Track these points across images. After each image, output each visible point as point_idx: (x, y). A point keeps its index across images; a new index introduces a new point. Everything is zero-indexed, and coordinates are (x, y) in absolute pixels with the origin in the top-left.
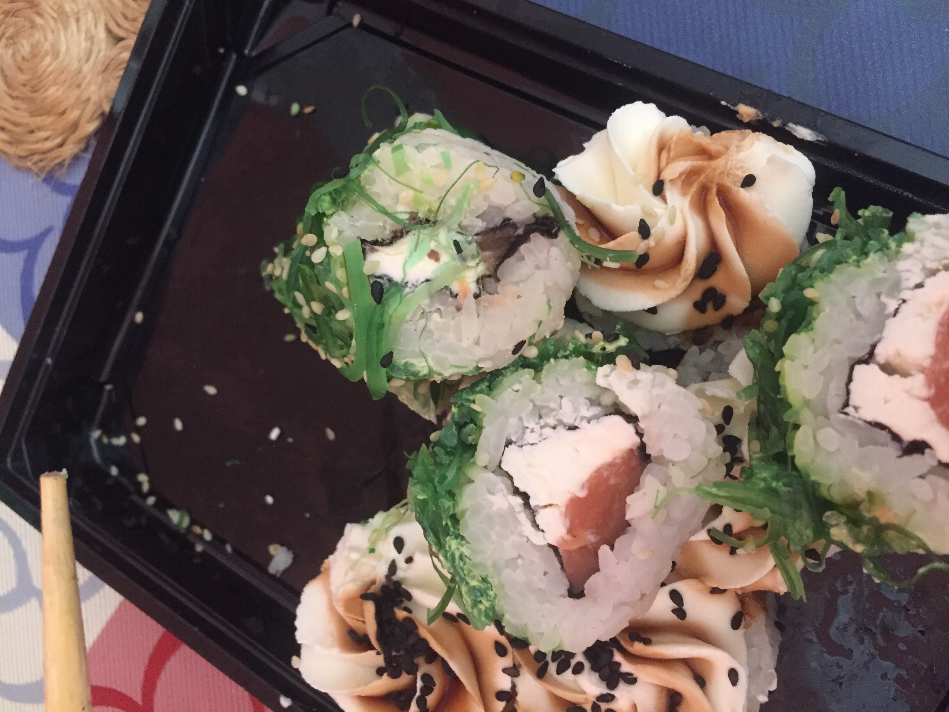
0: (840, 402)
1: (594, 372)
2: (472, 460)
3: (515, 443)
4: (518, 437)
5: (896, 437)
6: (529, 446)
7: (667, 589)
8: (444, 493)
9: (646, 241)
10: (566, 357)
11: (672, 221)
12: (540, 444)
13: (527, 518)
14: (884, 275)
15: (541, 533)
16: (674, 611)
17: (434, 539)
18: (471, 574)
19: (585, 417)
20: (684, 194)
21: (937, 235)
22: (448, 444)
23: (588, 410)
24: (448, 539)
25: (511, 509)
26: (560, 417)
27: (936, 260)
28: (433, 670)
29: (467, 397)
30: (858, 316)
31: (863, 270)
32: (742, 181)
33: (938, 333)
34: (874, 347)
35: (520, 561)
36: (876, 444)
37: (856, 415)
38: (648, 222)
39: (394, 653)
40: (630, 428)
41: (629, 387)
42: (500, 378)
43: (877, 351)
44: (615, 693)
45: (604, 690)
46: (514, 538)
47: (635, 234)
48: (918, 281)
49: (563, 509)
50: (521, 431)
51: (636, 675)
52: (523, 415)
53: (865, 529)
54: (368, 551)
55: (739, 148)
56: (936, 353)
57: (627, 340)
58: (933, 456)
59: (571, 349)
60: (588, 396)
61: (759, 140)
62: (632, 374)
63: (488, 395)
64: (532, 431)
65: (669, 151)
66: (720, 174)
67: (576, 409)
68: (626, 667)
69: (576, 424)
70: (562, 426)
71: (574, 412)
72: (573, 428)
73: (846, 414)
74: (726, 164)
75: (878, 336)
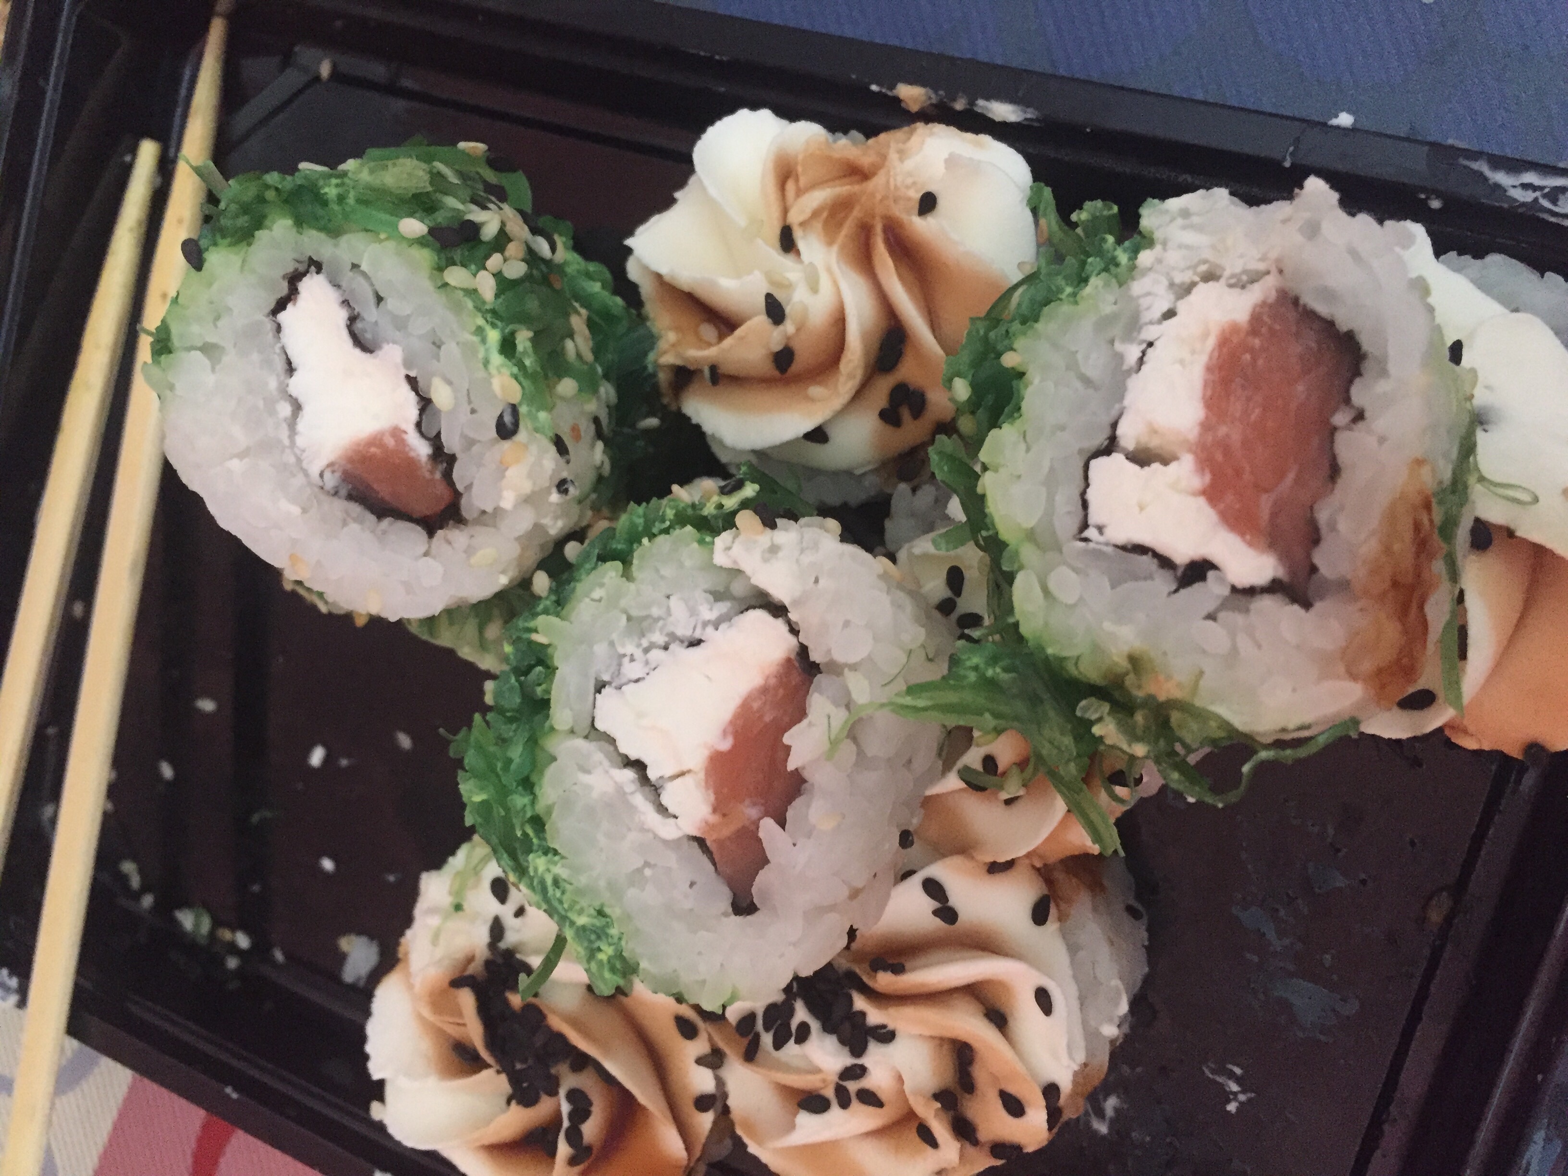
0: (1074, 524)
1: (710, 546)
2: (547, 724)
3: (609, 683)
4: (613, 673)
5: (1165, 562)
6: (632, 685)
7: (916, 880)
8: (515, 784)
9: (781, 327)
10: (666, 531)
11: (814, 288)
12: (648, 677)
13: (646, 799)
14: (1114, 308)
15: (672, 820)
16: (936, 913)
17: (509, 862)
18: (577, 907)
19: (709, 621)
20: (830, 243)
21: (1184, 228)
22: (506, 706)
23: (711, 609)
24: (531, 857)
25: (620, 790)
26: (670, 628)
27: (1188, 268)
28: (585, 1081)
29: (526, 625)
30: (1087, 381)
31: (1082, 306)
32: (917, 206)
33: (1206, 385)
34: (1114, 425)
35: (648, 872)
36: (1136, 578)
37: (1101, 539)
38: (779, 296)
39: (519, 1066)
40: (780, 625)
41: (766, 560)
42: (572, 584)
43: (1120, 431)
44: (865, 1061)
45: (849, 1061)
46: (633, 836)
47: (760, 320)
48: (1165, 307)
49: (702, 775)
50: (615, 663)
51: (891, 1027)
52: (614, 636)
53: (1139, 718)
54: (452, 910)
55: (903, 154)
56: (1207, 418)
57: (757, 487)
58: (1222, 580)
59: (672, 517)
60: (706, 586)
61: (932, 134)
62: (766, 537)
63: (558, 615)
64: (632, 660)
65: (797, 180)
66: (881, 201)
67: (693, 612)
68: (875, 1016)
69: (698, 635)
70: (678, 642)
71: (691, 616)
72: (695, 643)
73: (1086, 540)
74: (888, 182)
75: (1117, 406)
